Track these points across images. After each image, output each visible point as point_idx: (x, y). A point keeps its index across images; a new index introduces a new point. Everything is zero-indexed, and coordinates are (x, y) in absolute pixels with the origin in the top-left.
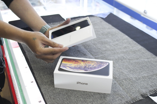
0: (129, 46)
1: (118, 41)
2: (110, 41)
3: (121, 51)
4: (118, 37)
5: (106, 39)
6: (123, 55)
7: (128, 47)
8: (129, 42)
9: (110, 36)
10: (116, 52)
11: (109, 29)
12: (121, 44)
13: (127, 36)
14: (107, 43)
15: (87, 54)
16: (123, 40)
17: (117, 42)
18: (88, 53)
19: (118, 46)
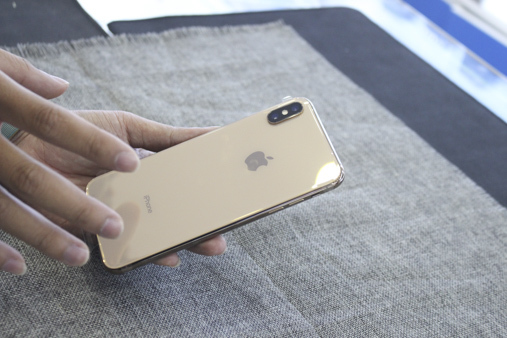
0: (494, 249)
1: (428, 212)
2: (383, 208)
3: (455, 282)
4: (423, 184)
5: (358, 191)
6: (473, 315)
7: (492, 256)
8: (491, 224)
9: (377, 174)
10: (431, 293)
11: (364, 119)
12: (450, 238)
13: (469, 183)
14: (367, 222)
15: (266, 301)
16: (456, 208)
17: (423, 221)
18: (273, 287)
19: (437, 249)
